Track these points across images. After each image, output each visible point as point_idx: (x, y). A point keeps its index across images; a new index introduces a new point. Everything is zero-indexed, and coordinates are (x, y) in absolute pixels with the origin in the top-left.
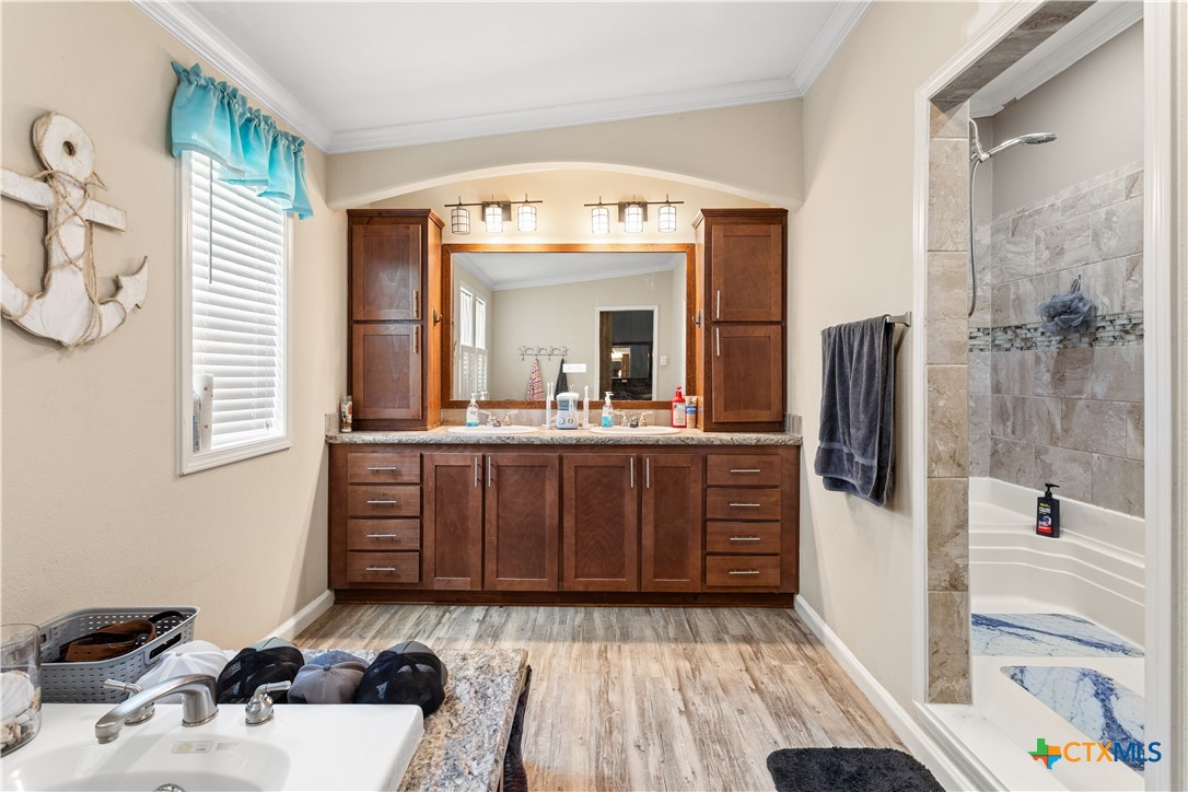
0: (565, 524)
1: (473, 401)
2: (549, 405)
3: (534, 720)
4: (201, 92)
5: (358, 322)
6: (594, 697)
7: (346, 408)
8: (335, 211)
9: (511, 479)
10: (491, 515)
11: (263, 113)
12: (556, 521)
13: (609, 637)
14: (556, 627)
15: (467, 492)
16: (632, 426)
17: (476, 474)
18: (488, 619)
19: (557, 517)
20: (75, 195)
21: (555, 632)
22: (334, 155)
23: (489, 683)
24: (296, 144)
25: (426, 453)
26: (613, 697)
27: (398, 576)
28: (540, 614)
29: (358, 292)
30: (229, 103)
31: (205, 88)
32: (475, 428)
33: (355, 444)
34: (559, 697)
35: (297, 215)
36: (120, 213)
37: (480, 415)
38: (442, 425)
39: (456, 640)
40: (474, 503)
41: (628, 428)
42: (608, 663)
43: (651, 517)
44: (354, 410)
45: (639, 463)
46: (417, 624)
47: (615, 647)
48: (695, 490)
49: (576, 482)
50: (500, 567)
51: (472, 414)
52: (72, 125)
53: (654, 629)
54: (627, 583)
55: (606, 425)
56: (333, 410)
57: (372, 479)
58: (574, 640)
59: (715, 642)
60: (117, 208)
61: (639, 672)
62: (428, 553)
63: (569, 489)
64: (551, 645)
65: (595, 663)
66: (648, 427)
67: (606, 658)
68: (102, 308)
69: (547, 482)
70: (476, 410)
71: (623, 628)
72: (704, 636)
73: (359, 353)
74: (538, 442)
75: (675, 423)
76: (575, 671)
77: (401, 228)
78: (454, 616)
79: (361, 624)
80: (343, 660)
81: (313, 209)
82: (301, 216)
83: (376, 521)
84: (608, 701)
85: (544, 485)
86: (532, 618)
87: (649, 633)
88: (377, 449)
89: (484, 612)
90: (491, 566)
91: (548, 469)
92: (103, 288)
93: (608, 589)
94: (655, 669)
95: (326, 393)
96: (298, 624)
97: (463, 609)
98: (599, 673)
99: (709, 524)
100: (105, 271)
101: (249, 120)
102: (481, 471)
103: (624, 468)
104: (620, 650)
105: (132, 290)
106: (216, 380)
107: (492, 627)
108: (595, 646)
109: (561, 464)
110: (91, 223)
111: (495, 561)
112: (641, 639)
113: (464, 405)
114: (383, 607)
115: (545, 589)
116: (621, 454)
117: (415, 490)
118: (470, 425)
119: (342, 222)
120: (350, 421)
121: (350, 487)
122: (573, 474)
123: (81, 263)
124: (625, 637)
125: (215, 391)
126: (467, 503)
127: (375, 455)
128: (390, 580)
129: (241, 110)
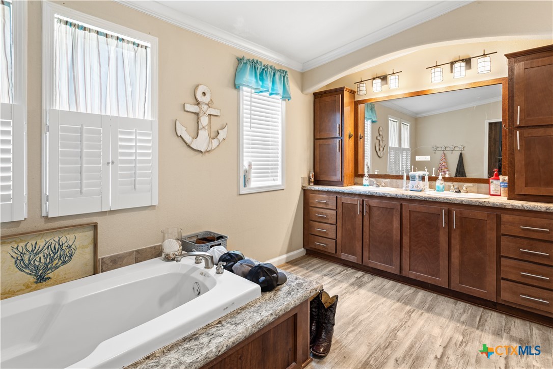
0: (404, 240)
1: (366, 174)
2: (405, 177)
3: (353, 326)
4: (245, 65)
5: (317, 139)
6: (389, 330)
7: (312, 174)
8: (307, 94)
9: (376, 213)
10: (366, 229)
11: (270, 65)
12: (399, 238)
13: (421, 306)
14: (393, 292)
15: (355, 217)
16: (456, 192)
17: (359, 208)
18: (362, 278)
19: (399, 236)
20: (206, 107)
21: (390, 294)
22: (304, 72)
23: (296, 290)
24: (284, 73)
25: (338, 196)
26: (400, 334)
27: (327, 249)
28: (388, 284)
29: (317, 127)
30: (255, 66)
31: (246, 63)
32: (366, 187)
33: (311, 190)
34: (371, 322)
35: (287, 100)
36: (219, 110)
37: (370, 181)
38: (355, 185)
39: (342, 282)
40: (359, 222)
41: (454, 193)
42: (410, 318)
43: (458, 247)
44: (315, 176)
45: (449, 214)
46: (330, 271)
47: (420, 312)
48: (491, 236)
49: (410, 219)
50: (370, 255)
51: (366, 180)
52: (205, 87)
53: (452, 312)
54: (441, 281)
55: (438, 191)
56: (306, 175)
57: (318, 206)
58: (398, 301)
59: (493, 334)
60: (218, 109)
61: (425, 329)
62: (339, 241)
63: (406, 222)
64: (385, 299)
65: (402, 315)
66: (469, 194)
67: (410, 315)
68: (213, 140)
69: (394, 217)
70: (368, 178)
71: (432, 305)
72: (487, 328)
73: (317, 152)
74: (389, 196)
75: (492, 193)
76: (388, 315)
77: (333, 97)
78: (347, 272)
79: (310, 265)
80: (248, 263)
81: (291, 96)
82: (288, 100)
83: (319, 224)
84: (396, 334)
85: (392, 218)
86: (383, 284)
87: (447, 313)
88: (320, 193)
89: (362, 275)
90: (366, 254)
91: (394, 211)
92: (213, 135)
93: (429, 282)
94: (436, 331)
95: (302, 168)
96: (287, 258)
97: (354, 270)
98: (401, 320)
99: (502, 259)
100: (214, 129)
101: (264, 69)
102: (361, 207)
103: (440, 215)
104: (421, 314)
105: (222, 135)
106: (253, 163)
107: (361, 282)
108: (408, 308)
109: (401, 209)
110: (210, 115)
111: (368, 251)
112: (440, 314)
113: (362, 176)
114: (322, 261)
115: (393, 272)
116: (438, 207)
117: (334, 212)
118: (364, 185)
119: (311, 98)
120: (313, 180)
121: (310, 208)
122: (408, 214)
123: (207, 128)
124: (430, 310)
125: (253, 167)
126: (356, 221)
127: (319, 195)
128: (324, 249)
129: (260, 67)
